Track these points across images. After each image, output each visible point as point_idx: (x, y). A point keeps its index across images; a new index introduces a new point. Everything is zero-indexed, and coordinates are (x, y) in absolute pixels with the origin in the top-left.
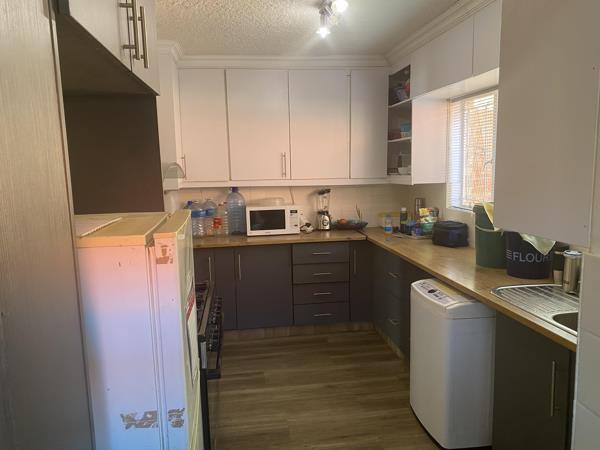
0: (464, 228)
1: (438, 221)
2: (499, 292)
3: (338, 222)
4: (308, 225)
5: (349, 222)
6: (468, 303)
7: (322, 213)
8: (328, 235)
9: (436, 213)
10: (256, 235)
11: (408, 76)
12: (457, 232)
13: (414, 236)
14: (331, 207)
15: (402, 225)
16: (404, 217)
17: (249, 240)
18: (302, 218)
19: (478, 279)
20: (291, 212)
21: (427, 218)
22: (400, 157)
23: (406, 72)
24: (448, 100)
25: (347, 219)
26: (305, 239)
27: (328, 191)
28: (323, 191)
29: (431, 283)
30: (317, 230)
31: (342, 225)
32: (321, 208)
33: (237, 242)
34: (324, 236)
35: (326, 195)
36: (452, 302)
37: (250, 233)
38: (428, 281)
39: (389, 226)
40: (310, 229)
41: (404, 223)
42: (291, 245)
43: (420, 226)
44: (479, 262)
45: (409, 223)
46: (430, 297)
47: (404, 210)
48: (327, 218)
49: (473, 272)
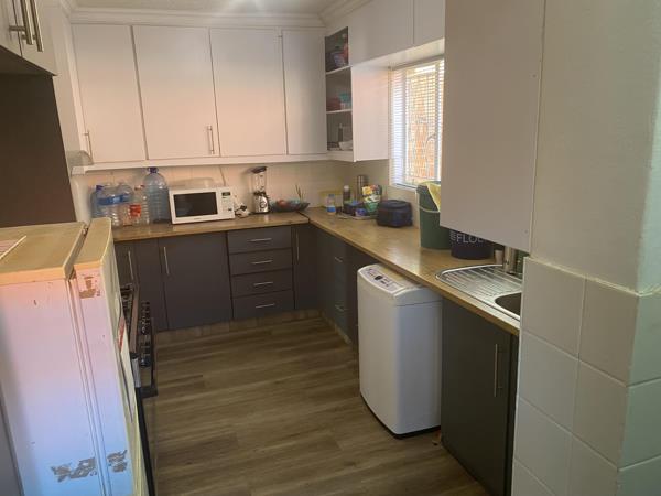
0: (408, 207)
1: (382, 201)
2: (444, 277)
3: (277, 203)
4: (243, 208)
5: (289, 203)
6: (414, 288)
7: (258, 194)
8: (266, 218)
9: (379, 191)
10: (182, 223)
11: (346, 40)
12: (400, 211)
13: (358, 217)
14: (268, 187)
15: (345, 205)
16: (347, 195)
17: (175, 229)
18: (236, 200)
19: (423, 262)
20: (223, 194)
21: (371, 198)
22: (340, 130)
23: (344, 36)
24: (389, 68)
25: (286, 199)
26: (241, 225)
27: (264, 169)
28: (259, 169)
29: (377, 269)
30: (254, 213)
31: (282, 206)
32: (257, 188)
33: (161, 232)
34: (262, 220)
35: (262, 173)
36: (400, 288)
37: (175, 220)
38: (374, 266)
39: (333, 206)
40: (246, 212)
41: (347, 202)
42: (225, 233)
43: (364, 206)
44: (424, 244)
45: (352, 202)
46: (377, 284)
47: (346, 188)
48: (264, 199)
49: (418, 254)
